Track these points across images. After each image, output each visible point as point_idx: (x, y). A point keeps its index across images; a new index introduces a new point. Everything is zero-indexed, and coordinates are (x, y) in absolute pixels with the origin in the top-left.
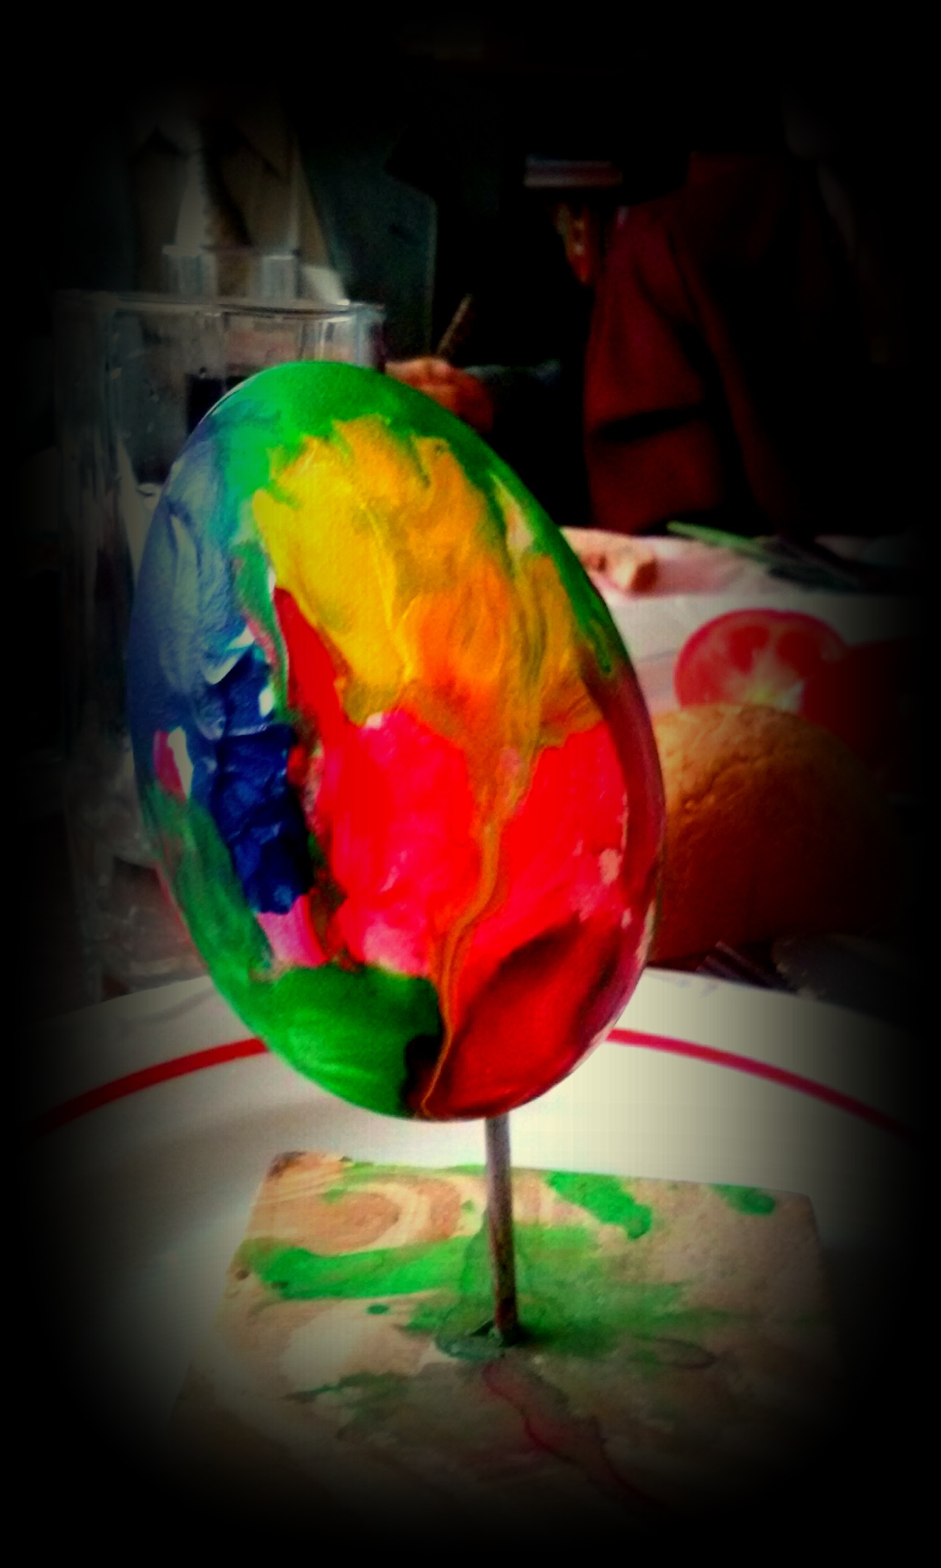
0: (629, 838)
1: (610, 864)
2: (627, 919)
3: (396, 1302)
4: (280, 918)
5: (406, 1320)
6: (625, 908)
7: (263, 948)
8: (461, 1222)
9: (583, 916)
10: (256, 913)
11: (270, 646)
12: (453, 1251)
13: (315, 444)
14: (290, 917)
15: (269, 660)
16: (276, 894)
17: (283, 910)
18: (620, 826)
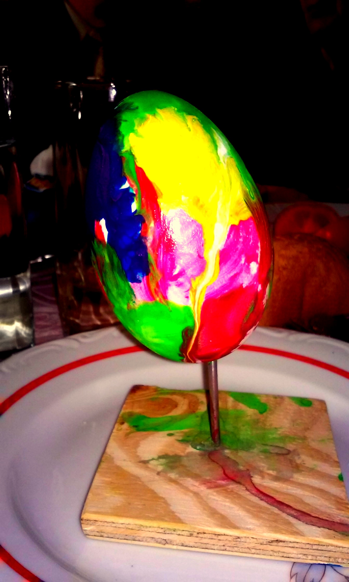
0: (261, 259)
1: (254, 267)
2: (260, 288)
3: (177, 433)
4: (138, 284)
5: (181, 438)
6: (259, 284)
7: (133, 296)
8: (199, 407)
9: (244, 286)
10: (130, 283)
11: (135, 187)
12: (197, 417)
13: (151, 117)
14: (142, 285)
15: (135, 193)
16: (138, 275)
17: (139, 282)
18: (257, 255)
